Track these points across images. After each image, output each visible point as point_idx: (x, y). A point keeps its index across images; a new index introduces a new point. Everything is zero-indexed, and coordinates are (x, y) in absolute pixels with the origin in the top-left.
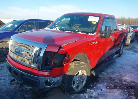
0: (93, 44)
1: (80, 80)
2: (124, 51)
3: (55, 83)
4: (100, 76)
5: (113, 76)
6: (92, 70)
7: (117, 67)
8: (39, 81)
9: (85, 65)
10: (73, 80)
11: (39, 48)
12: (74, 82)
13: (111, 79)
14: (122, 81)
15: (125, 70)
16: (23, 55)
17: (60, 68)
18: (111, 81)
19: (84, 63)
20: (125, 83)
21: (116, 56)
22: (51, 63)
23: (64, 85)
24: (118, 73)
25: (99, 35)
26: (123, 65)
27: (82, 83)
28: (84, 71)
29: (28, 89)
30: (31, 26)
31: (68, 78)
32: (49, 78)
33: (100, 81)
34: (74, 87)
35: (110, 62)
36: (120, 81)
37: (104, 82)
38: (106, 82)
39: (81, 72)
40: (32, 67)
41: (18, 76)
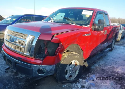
0: (86, 36)
1: (73, 70)
2: (116, 46)
3: (48, 72)
4: (93, 67)
5: (105, 68)
6: (85, 61)
7: (109, 60)
8: (31, 69)
9: (78, 55)
10: (66, 70)
11: (32, 36)
12: (67, 71)
13: (103, 71)
14: (114, 73)
15: (116, 63)
16: (17, 43)
17: (53, 57)
18: (103, 72)
19: (77, 54)
20: (117, 74)
21: (108, 49)
22: (44, 52)
23: (57, 74)
24: (110, 65)
25: (93, 27)
26: (115, 58)
27: (74, 73)
28: (77, 61)
29: (22, 77)
30: (29, 20)
31: (61, 67)
32: (42, 67)
33: (93, 72)
34: (67, 76)
35: (102, 55)
36: (112, 73)
37: (96, 73)
38: (98, 73)
39: (74, 62)
40: (24, 54)
41: (11, 64)
